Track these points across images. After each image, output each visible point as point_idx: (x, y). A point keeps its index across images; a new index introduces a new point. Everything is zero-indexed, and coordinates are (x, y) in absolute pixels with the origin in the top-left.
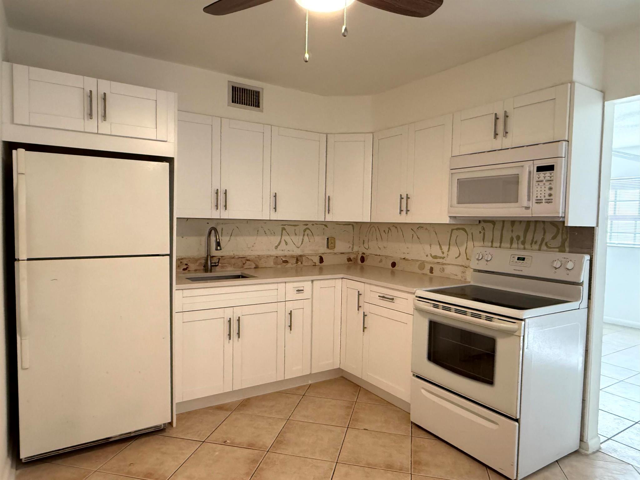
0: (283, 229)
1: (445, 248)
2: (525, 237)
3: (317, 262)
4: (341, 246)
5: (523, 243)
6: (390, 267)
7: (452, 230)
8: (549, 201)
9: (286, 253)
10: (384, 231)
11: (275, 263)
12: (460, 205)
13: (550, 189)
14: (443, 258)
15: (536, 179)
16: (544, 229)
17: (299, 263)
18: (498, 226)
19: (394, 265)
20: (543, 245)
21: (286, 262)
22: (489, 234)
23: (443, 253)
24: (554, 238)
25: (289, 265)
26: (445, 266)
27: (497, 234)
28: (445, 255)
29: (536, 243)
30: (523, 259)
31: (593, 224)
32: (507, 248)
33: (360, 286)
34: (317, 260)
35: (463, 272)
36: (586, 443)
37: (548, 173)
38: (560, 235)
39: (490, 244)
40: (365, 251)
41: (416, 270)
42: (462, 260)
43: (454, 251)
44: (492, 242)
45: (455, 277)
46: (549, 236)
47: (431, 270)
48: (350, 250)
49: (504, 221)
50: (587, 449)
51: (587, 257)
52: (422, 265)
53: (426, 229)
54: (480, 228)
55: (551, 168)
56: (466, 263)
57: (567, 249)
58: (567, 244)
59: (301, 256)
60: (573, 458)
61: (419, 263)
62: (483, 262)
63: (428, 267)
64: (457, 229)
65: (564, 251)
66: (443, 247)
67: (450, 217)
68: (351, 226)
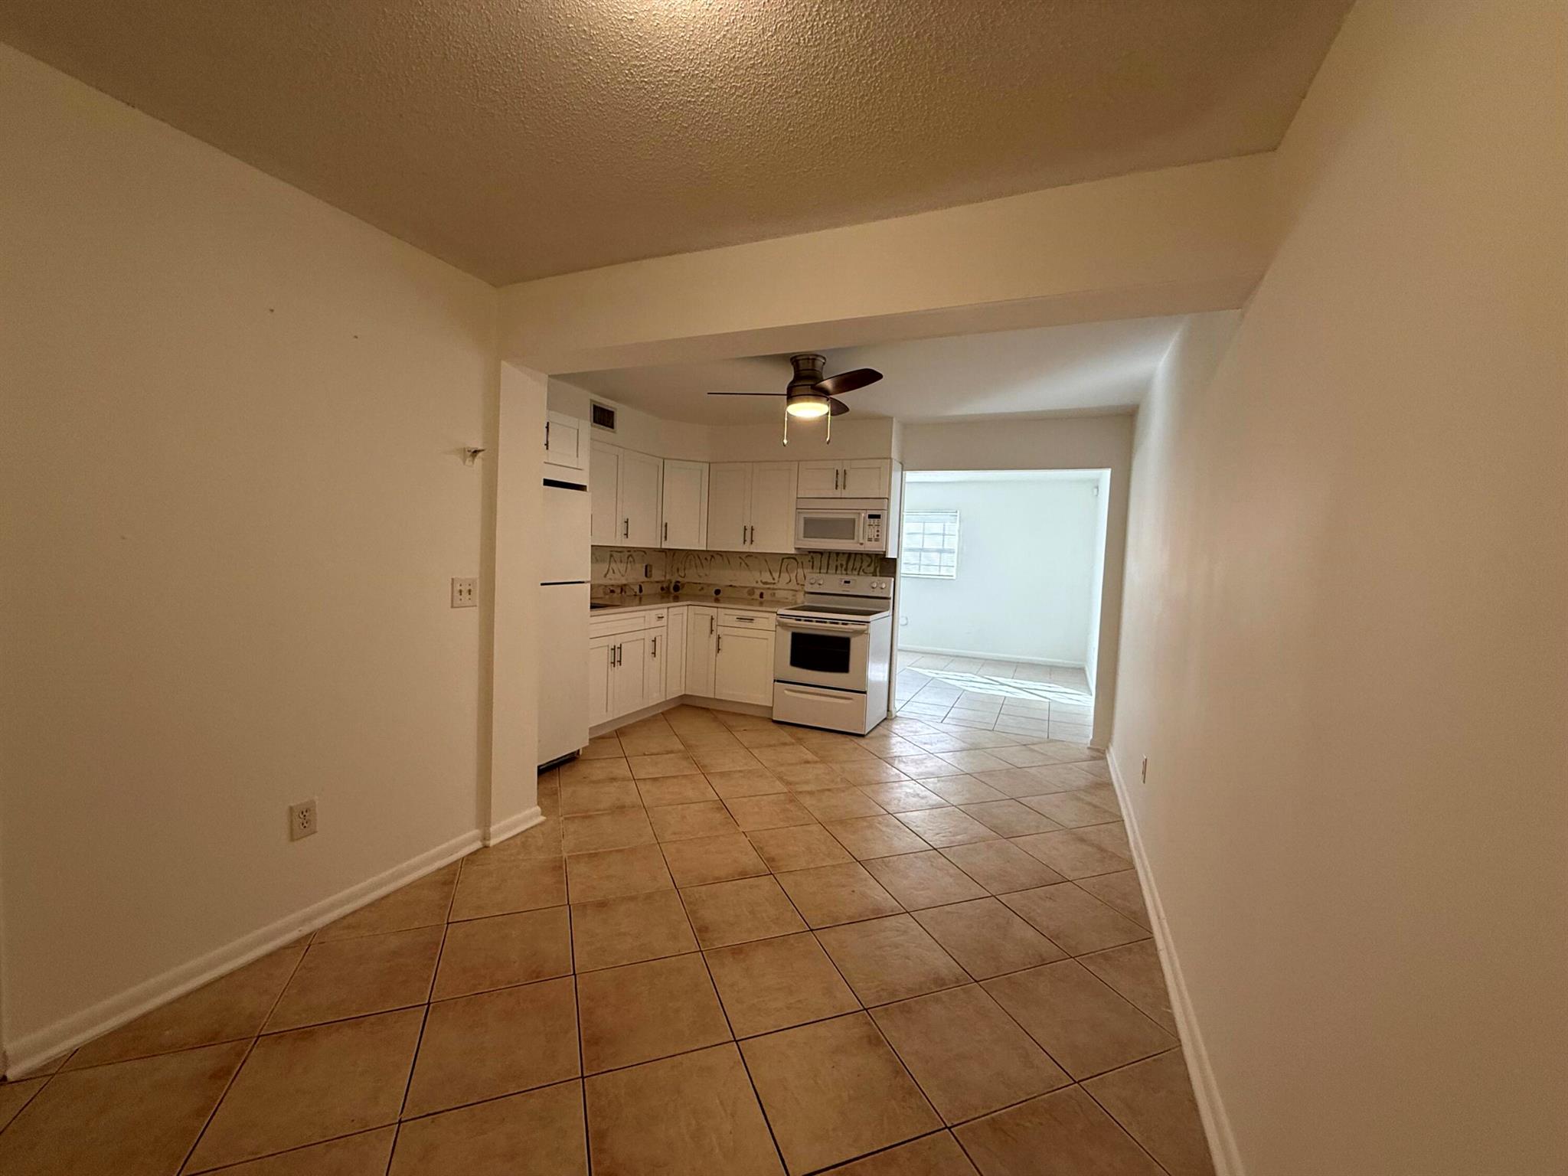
0: (611, 556)
1: (776, 575)
2: (847, 564)
3: (637, 590)
4: (657, 575)
5: (846, 570)
6: (714, 595)
7: (783, 559)
8: (876, 540)
9: (613, 582)
10: (706, 559)
11: (605, 594)
12: (806, 539)
13: (878, 531)
14: (774, 583)
15: (868, 524)
16: (862, 559)
17: (623, 593)
18: (825, 557)
19: (718, 592)
20: (860, 571)
21: (612, 591)
22: (817, 563)
23: (774, 579)
24: (869, 566)
25: (615, 595)
26: (776, 591)
27: (825, 562)
28: (776, 581)
29: (855, 569)
30: (849, 582)
31: (896, 557)
32: (833, 574)
33: (713, 612)
34: (637, 589)
35: (794, 596)
36: (891, 712)
37: (876, 520)
38: (873, 564)
39: (818, 571)
40: (680, 579)
41: (746, 595)
42: (793, 585)
43: (785, 577)
44: (820, 569)
45: (787, 601)
46: (865, 564)
47: (761, 595)
48: (663, 579)
49: (830, 553)
50: (892, 715)
51: (893, 579)
52: (751, 591)
53: (756, 558)
54: (809, 558)
55: (878, 517)
56: (798, 588)
57: (878, 574)
58: (878, 570)
59: (625, 585)
60: (885, 721)
61: (747, 590)
62: (817, 586)
63: (758, 593)
64: (787, 558)
65: (876, 576)
66: (774, 574)
67: (796, 548)
68: (664, 554)
